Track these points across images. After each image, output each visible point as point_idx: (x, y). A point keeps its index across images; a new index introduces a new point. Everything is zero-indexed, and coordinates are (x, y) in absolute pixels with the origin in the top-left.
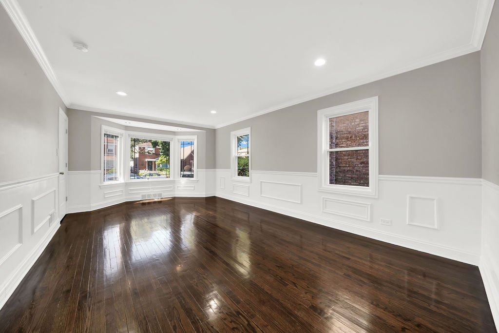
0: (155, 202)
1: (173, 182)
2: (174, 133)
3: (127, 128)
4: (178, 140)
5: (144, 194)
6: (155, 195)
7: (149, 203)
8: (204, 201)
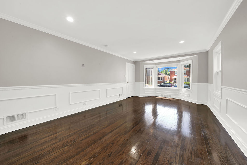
0: (167, 100)
1: (179, 90)
2: (179, 61)
3: (156, 64)
4: (182, 65)
5: (162, 94)
6: (167, 96)
7: (164, 99)
8: (196, 106)
